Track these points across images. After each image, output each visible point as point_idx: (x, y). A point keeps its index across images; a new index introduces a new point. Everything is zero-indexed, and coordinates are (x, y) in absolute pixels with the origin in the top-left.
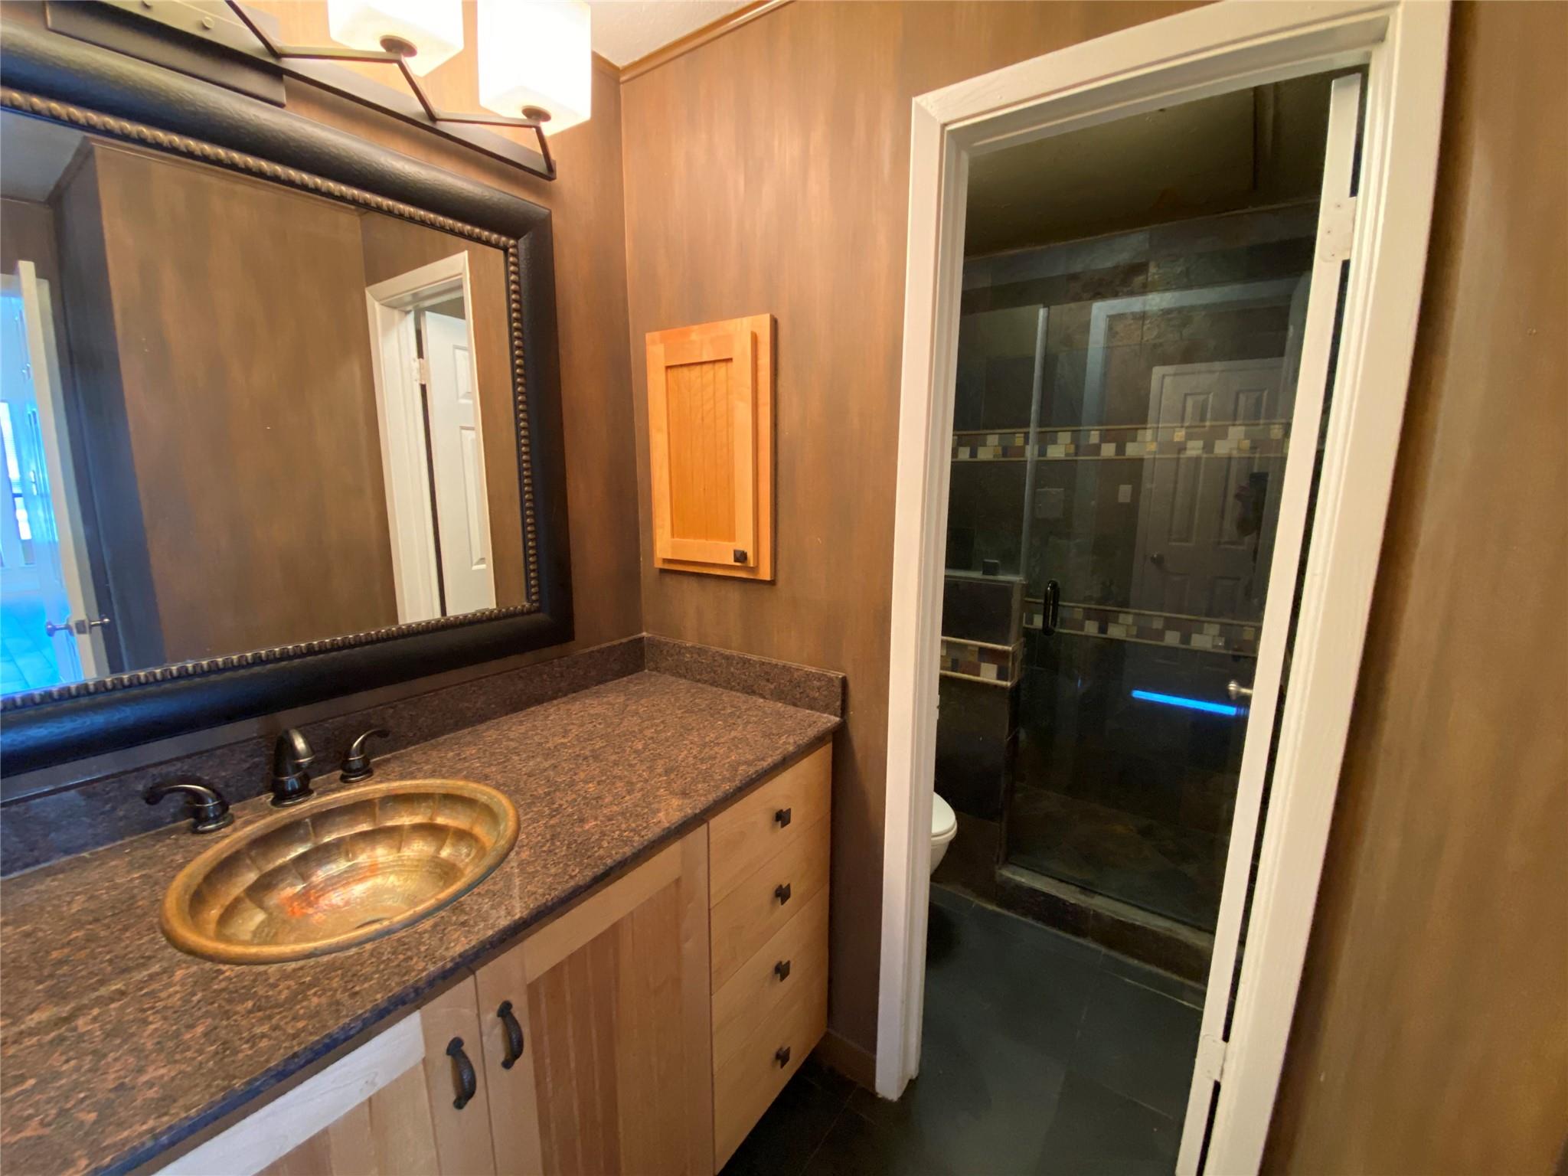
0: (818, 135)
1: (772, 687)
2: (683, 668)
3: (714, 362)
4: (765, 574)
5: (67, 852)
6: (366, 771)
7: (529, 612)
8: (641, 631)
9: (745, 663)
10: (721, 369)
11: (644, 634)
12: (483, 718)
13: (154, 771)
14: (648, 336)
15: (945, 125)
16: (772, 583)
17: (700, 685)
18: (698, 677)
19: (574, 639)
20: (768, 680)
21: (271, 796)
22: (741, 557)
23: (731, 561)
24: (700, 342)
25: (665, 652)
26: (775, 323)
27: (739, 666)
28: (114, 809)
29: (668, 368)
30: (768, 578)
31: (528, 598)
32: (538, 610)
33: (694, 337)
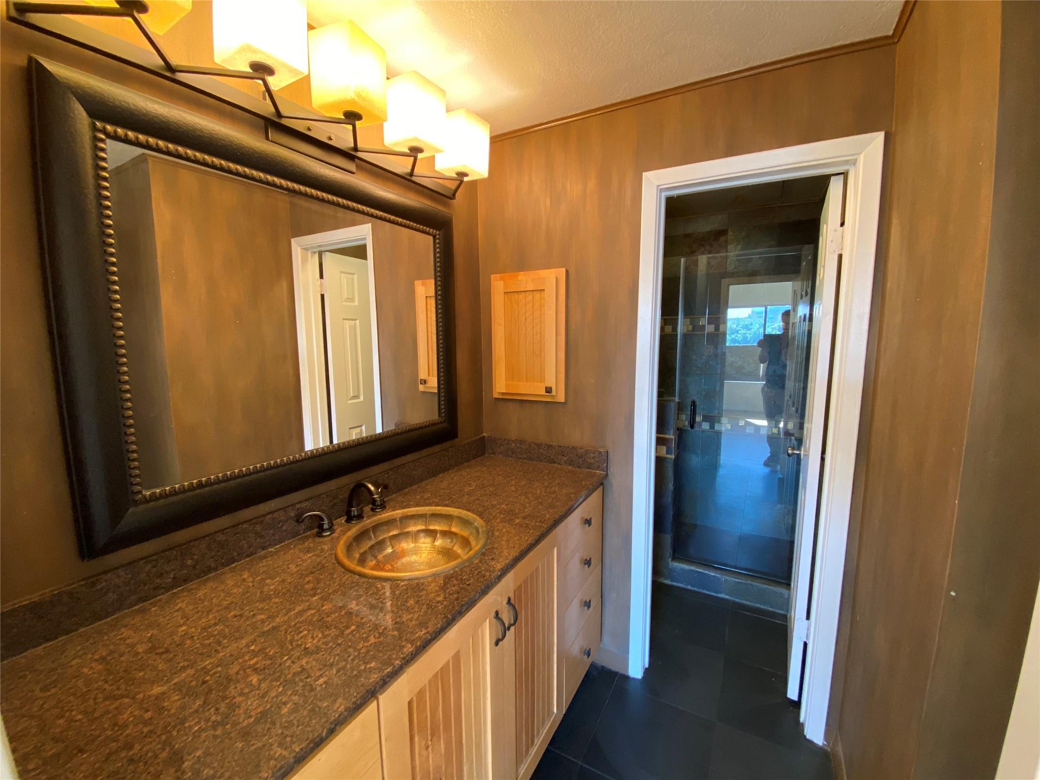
0: (592, 184)
1: (566, 458)
2: (510, 452)
3: (533, 291)
4: (561, 398)
5: (263, 548)
6: (383, 506)
7: (441, 423)
8: (482, 433)
9: (549, 447)
10: (537, 295)
11: (484, 434)
12: (422, 480)
13: (298, 506)
14: (492, 276)
15: (658, 186)
16: (565, 403)
17: (521, 460)
18: (520, 456)
19: (457, 438)
20: (563, 455)
21: (345, 518)
22: (549, 390)
23: (543, 392)
24: (525, 280)
25: (498, 444)
26: (567, 271)
27: (545, 449)
28: (282, 526)
29: (505, 293)
30: (563, 401)
31: (440, 416)
32: (444, 422)
33: (520, 277)
